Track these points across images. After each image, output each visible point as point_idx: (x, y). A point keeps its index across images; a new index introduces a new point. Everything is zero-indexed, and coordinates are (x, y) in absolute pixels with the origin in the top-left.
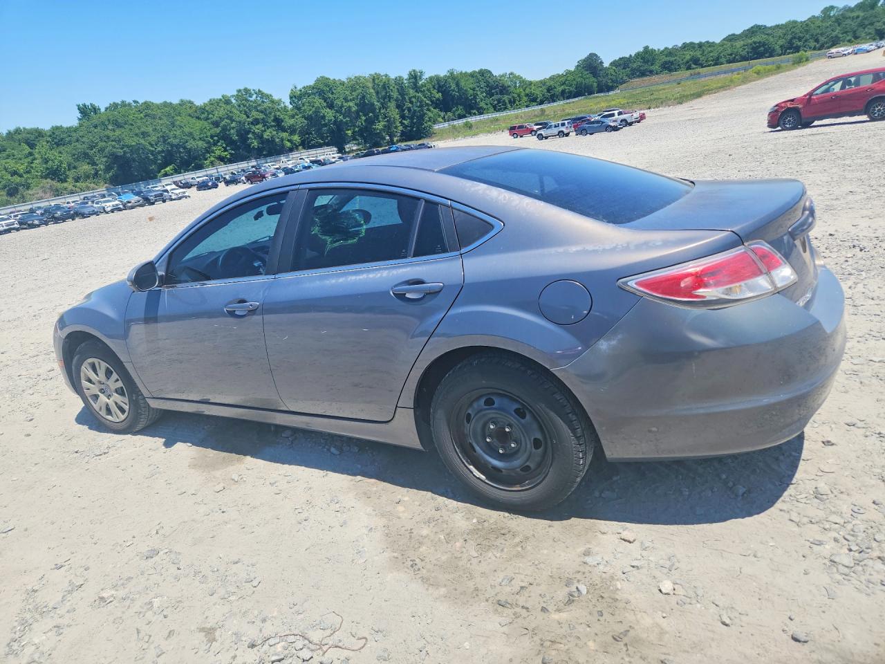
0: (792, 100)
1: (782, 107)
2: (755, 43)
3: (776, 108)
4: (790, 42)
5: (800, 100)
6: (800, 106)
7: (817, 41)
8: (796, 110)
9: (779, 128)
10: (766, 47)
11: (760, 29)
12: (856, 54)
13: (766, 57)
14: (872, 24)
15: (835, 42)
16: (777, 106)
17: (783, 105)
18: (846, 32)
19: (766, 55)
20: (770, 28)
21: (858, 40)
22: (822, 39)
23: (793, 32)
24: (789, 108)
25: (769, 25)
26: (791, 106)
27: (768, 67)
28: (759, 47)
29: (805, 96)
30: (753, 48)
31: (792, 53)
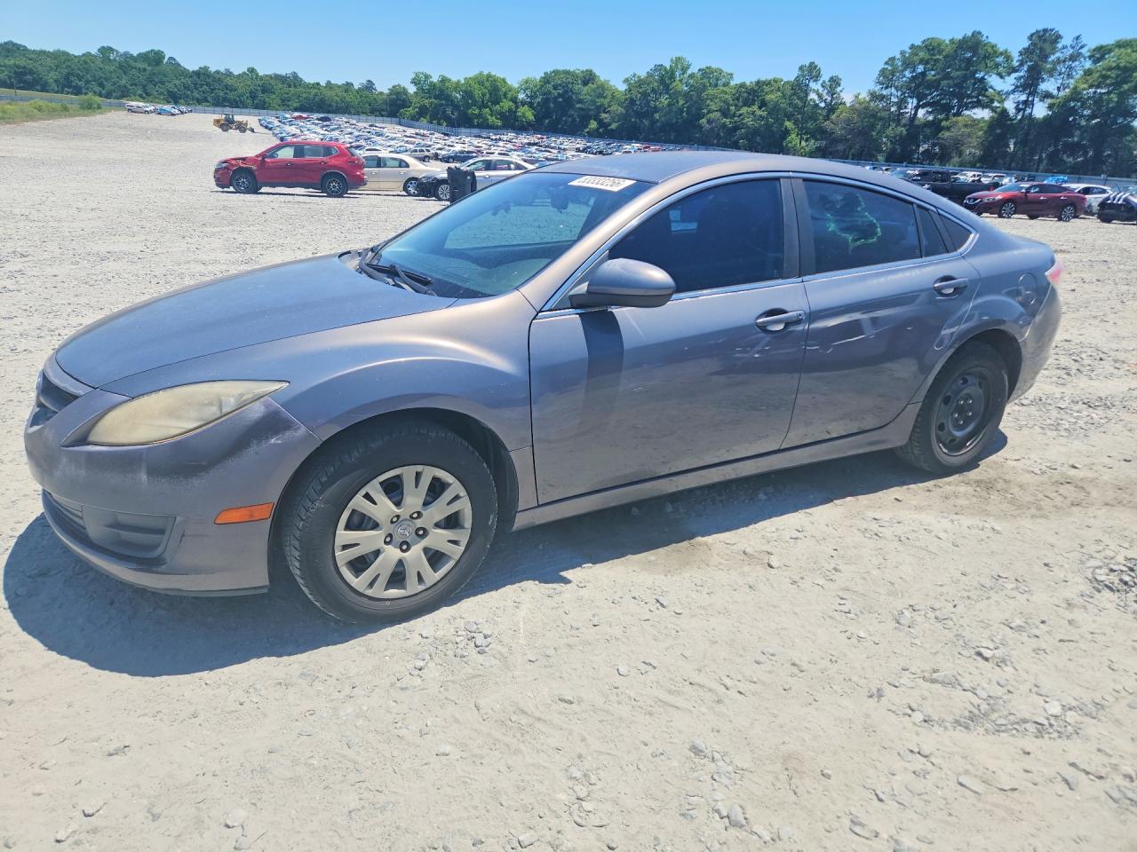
0: (244, 159)
1: (233, 165)
2: (18, 67)
3: (224, 165)
4: (67, 77)
5: (253, 160)
6: (254, 168)
7: (101, 85)
8: (249, 171)
9: (232, 189)
10: (35, 76)
11: (18, 49)
12: (160, 114)
13: (37, 90)
14: (163, 83)
15: (125, 94)
16: (225, 162)
17: (233, 162)
18: (136, 85)
19: (37, 87)
20: (34, 52)
21: (150, 98)
22: (108, 86)
23: (69, 66)
24: (240, 167)
25: (31, 47)
26: (245, 166)
27: (53, 105)
28: (26, 74)
29: (257, 156)
30: (16, 73)
31: (72, 94)
